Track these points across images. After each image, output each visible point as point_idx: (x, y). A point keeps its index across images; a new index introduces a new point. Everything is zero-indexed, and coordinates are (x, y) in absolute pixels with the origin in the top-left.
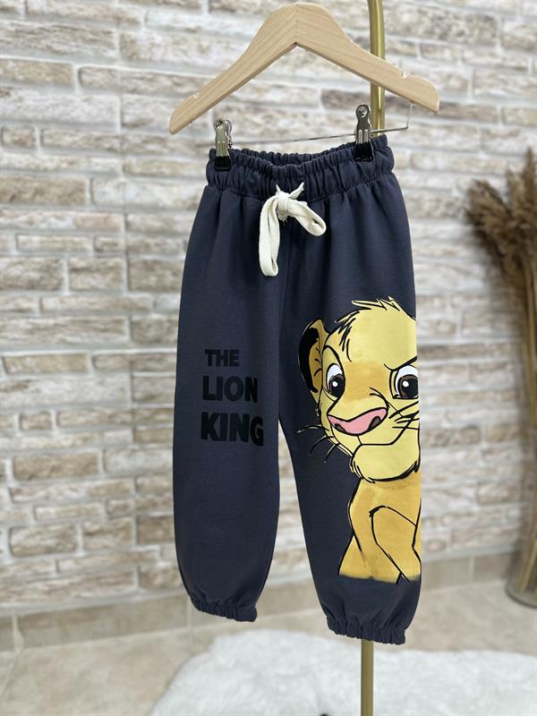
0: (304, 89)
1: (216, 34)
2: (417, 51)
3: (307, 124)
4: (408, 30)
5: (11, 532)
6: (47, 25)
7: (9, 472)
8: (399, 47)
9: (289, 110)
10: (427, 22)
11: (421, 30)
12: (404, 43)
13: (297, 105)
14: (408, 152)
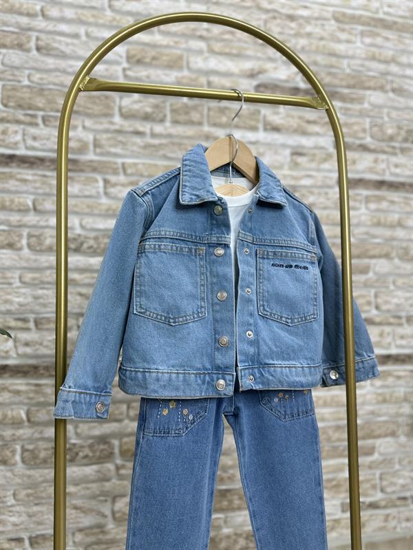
0: (326, 177)
1: (269, 145)
2: (398, 151)
3: (328, 199)
4: (391, 138)
5: (114, 500)
6: (164, 141)
7: (117, 451)
8: (387, 149)
9: (316, 191)
10: (403, 133)
11: (400, 138)
12: (389, 146)
13: (321, 187)
14: (396, 216)
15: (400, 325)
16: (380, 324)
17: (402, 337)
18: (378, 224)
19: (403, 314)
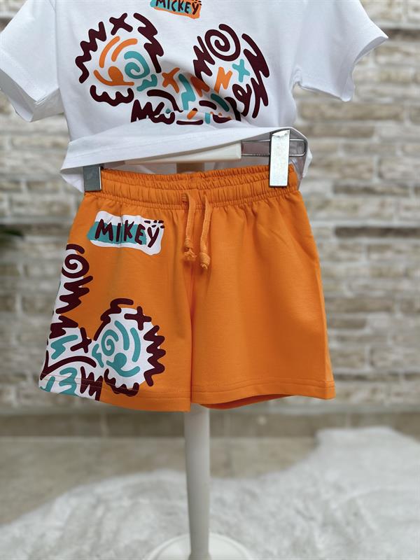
15: (406, 195)
16: (382, 193)
17: (408, 209)
18: (388, 80)
19: (411, 183)
